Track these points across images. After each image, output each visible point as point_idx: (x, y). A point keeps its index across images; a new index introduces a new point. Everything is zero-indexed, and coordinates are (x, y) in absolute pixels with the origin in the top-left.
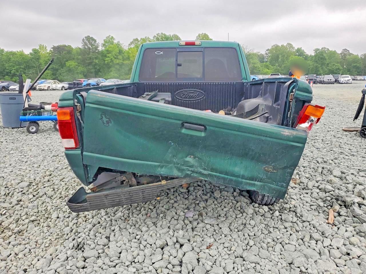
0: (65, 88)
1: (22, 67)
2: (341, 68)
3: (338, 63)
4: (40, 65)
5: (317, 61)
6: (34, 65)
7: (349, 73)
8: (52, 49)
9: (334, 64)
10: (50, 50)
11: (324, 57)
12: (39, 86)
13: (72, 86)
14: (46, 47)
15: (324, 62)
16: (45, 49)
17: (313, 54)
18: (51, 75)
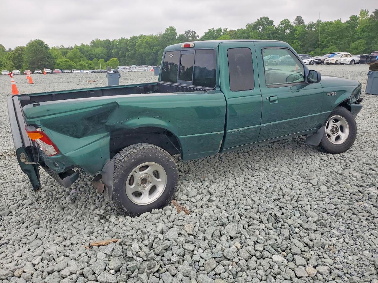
0: (355, 62)
1: (334, 37)
4: (355, 33)
6: (348, 34)
8: (373, 14)
10: (372, 16)
12: (327, 60)
13: (365, 59)
14: (368, 12)
16: (367, 14)
18: (364, 45)
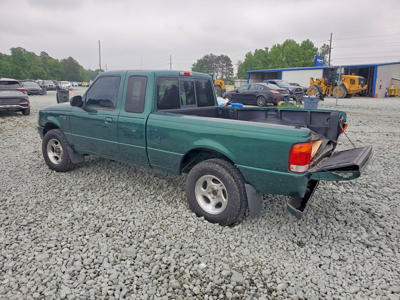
2: (44, 72)
3: (39, 66)
5: (15, 63)
7: (52, 77)
9: (36, 68)
11: (24, 59)
15: (24, 64)
17: (10, 54)
